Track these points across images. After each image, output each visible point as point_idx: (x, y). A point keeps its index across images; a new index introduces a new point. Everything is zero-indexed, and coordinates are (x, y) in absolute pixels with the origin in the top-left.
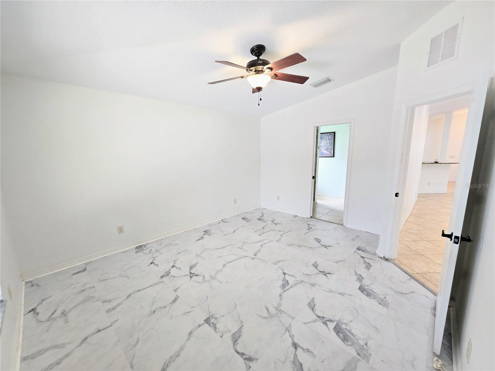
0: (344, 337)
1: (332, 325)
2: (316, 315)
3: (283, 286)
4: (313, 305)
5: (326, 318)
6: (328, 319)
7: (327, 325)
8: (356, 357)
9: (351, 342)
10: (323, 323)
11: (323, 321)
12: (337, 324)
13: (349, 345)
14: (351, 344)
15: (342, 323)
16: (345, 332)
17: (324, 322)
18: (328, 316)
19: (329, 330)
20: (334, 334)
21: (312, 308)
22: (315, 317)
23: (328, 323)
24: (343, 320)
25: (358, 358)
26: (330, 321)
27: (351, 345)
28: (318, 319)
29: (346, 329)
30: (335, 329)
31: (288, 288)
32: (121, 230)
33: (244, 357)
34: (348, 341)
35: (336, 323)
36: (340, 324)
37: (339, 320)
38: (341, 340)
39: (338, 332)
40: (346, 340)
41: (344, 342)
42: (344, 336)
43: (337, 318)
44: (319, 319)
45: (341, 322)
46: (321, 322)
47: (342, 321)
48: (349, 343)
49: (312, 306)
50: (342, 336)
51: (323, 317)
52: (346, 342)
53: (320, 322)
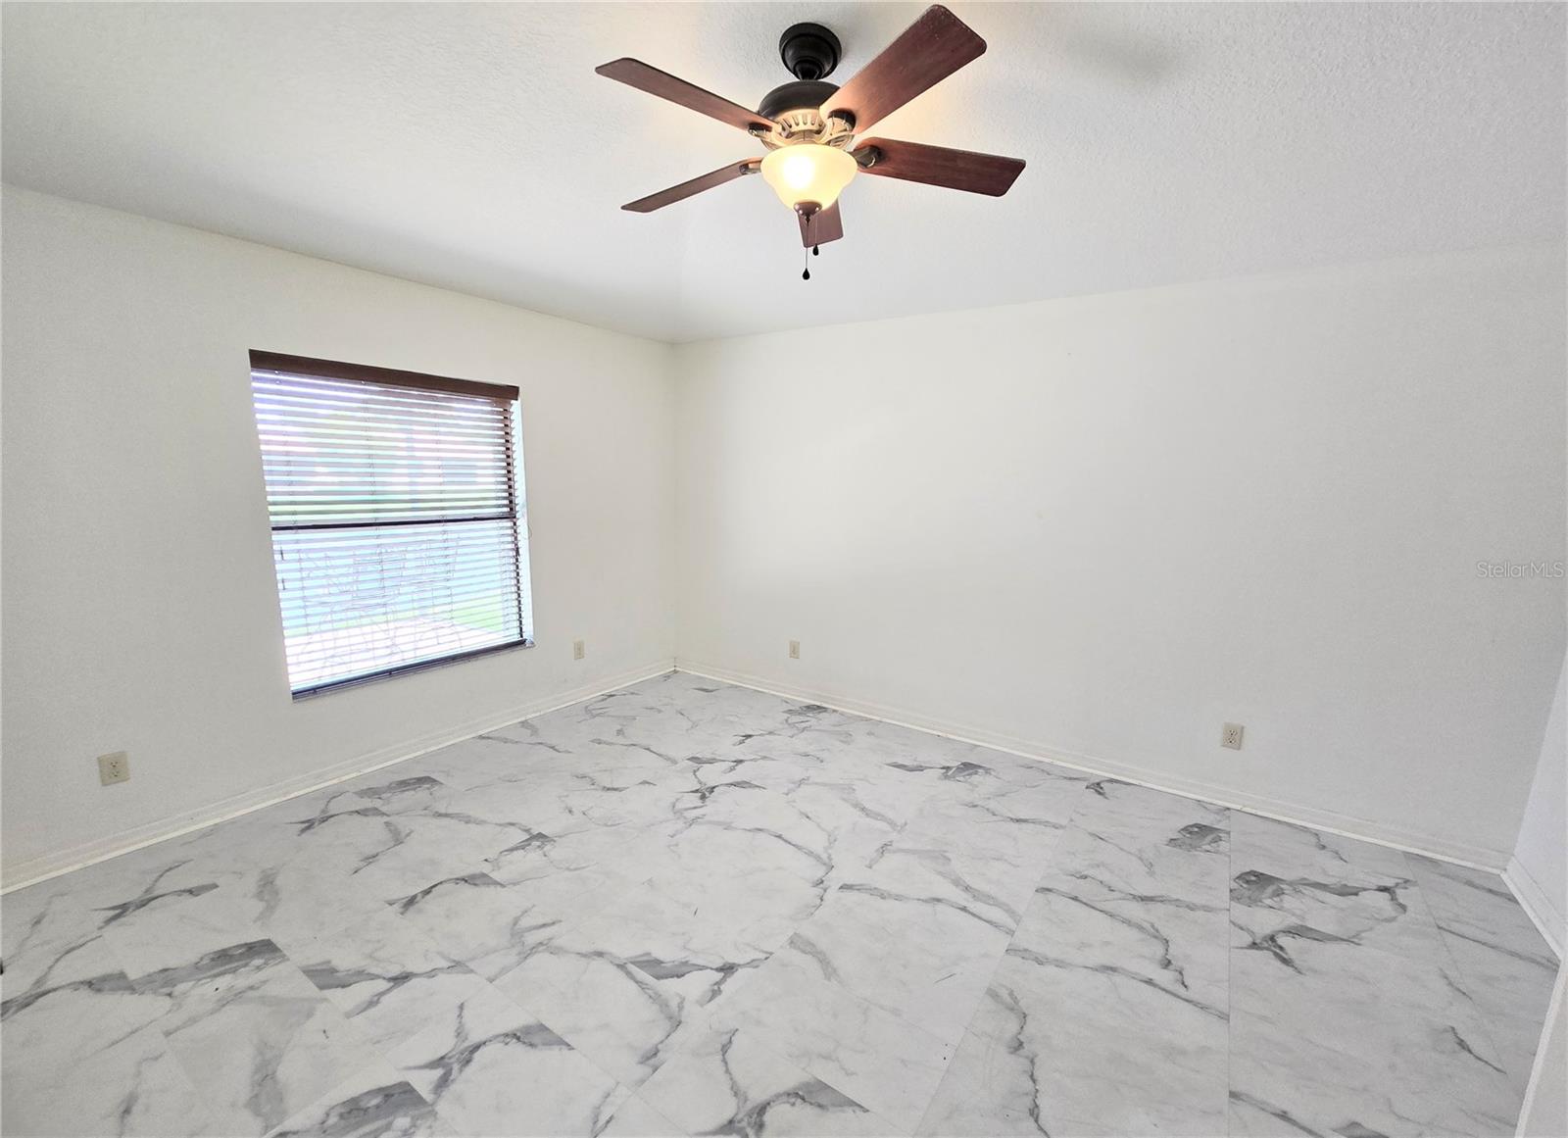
0: (362, 1109)
1: (423, 1083)
2: (484, 1043)
3: (652, 965)
4: (536, 1040)
5: (461, 1071)
6: (451, 1078)
7: (432, 1065)
8: (278, 1124)
9: (334, 1125)
10: (442, 1058)
11: (452, 1060)
12: (420, 1101)
13: (328, 1115)
14: (325, 1125)
15: (419, 1122)
16: (377, 1118)
17: (446, 1060)
18: (467, 1081)
19: (409, 1068)
20: (388, 1078)
21: (518, 1034)
22: (475, 1038)
23: (439, 1072)
24: (430, 1127)
25: (273, 1127)
26: (443, 1082)
27: (323, 1123)
28: (466, 1044)
29: (388, 1127)
30: (406, 1089)
31: (635, 974)
32: (794, 651)
33: (420, 896)
34: (341, 1116)
35: (427, 1095)
36: (417, 1112)
37: (433, 1114)
38: (357, 1095)
39: (388, 1096)
40: (349, 1113)
41: (344, 1103)
42: (366, 1110)
43: (443, 1108)
44: (462, 1047)
45: (422, 1117)
46: (450, 1052)
47: (428, 1123)
48: (333, 1120)
49: (530, 1036)
50: (369, 1105)
51: (468, 1062)
52: (343, 1110)
53: (450, 1049)
